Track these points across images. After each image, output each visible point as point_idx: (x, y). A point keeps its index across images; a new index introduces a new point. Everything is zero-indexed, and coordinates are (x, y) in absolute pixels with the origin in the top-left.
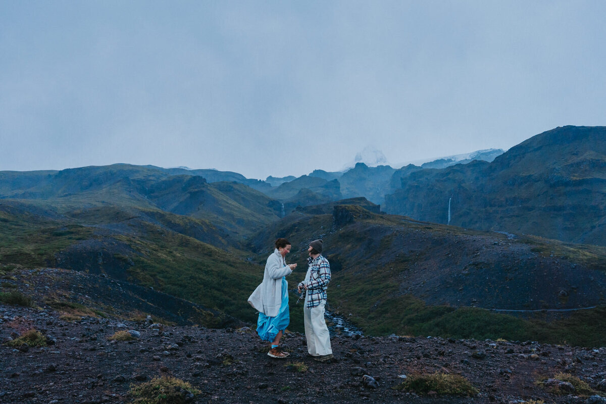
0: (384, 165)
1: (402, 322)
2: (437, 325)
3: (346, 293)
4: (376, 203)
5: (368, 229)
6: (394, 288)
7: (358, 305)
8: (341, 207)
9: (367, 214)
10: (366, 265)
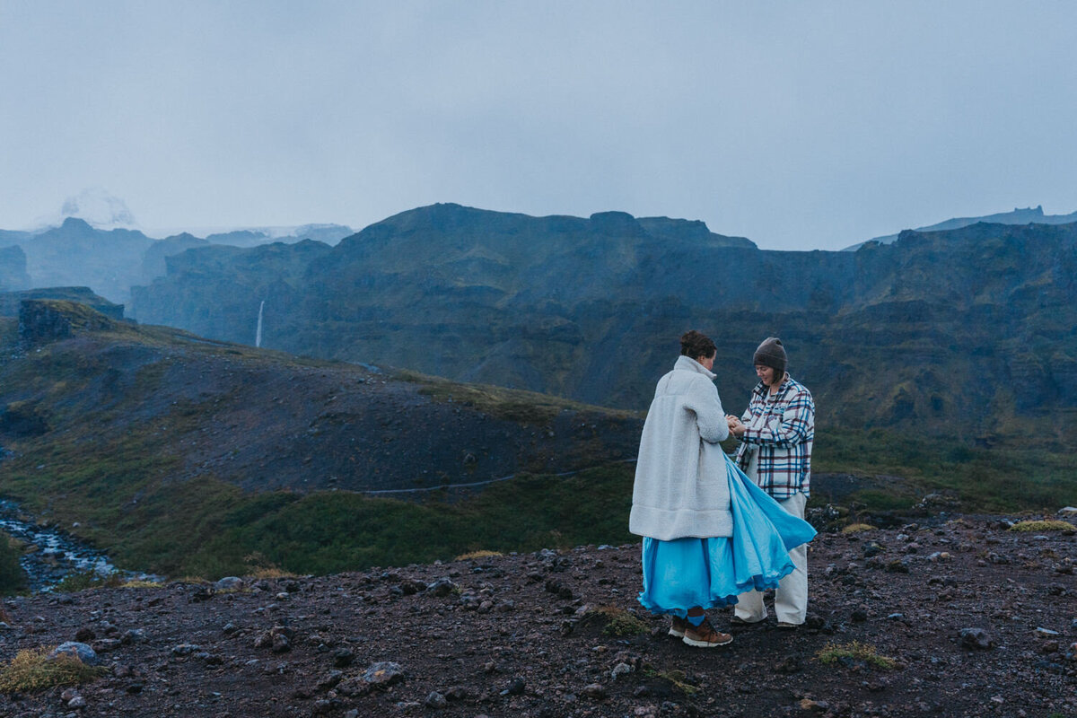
0: (130, 228)
1: (197, 529)
2: (271, 528)
3: (61, 481)
4: (115, 300)
5: (106, 350)
6: (171, 466)
7: (90, 504)
8: (40, 303)
9: (102, 320)
10: (104, 421)
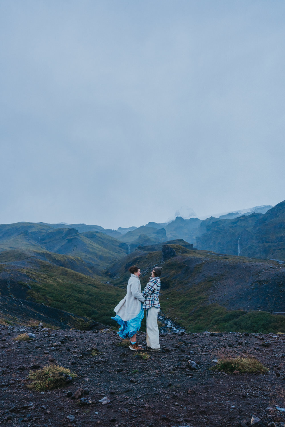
0: (195, 217)
1: (211, 322)
2: (235, 324)
3: (173, 304)
4: (190, 242)
5: (186, 260)
6: (204, 299)
7: (181, 311)
8: (167, 246)
9: (185, 250)
10: (185, 284)
